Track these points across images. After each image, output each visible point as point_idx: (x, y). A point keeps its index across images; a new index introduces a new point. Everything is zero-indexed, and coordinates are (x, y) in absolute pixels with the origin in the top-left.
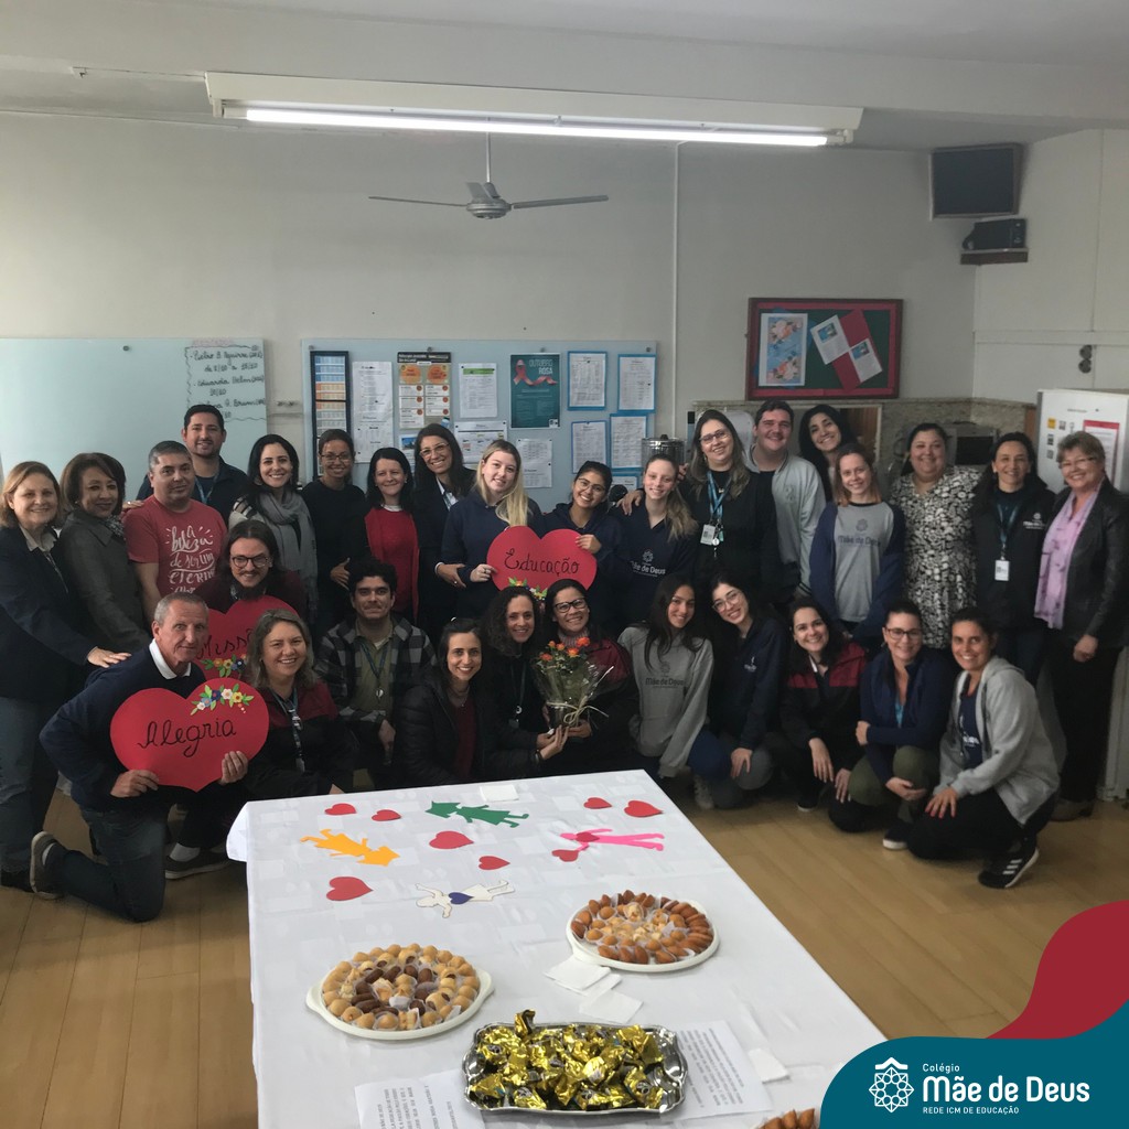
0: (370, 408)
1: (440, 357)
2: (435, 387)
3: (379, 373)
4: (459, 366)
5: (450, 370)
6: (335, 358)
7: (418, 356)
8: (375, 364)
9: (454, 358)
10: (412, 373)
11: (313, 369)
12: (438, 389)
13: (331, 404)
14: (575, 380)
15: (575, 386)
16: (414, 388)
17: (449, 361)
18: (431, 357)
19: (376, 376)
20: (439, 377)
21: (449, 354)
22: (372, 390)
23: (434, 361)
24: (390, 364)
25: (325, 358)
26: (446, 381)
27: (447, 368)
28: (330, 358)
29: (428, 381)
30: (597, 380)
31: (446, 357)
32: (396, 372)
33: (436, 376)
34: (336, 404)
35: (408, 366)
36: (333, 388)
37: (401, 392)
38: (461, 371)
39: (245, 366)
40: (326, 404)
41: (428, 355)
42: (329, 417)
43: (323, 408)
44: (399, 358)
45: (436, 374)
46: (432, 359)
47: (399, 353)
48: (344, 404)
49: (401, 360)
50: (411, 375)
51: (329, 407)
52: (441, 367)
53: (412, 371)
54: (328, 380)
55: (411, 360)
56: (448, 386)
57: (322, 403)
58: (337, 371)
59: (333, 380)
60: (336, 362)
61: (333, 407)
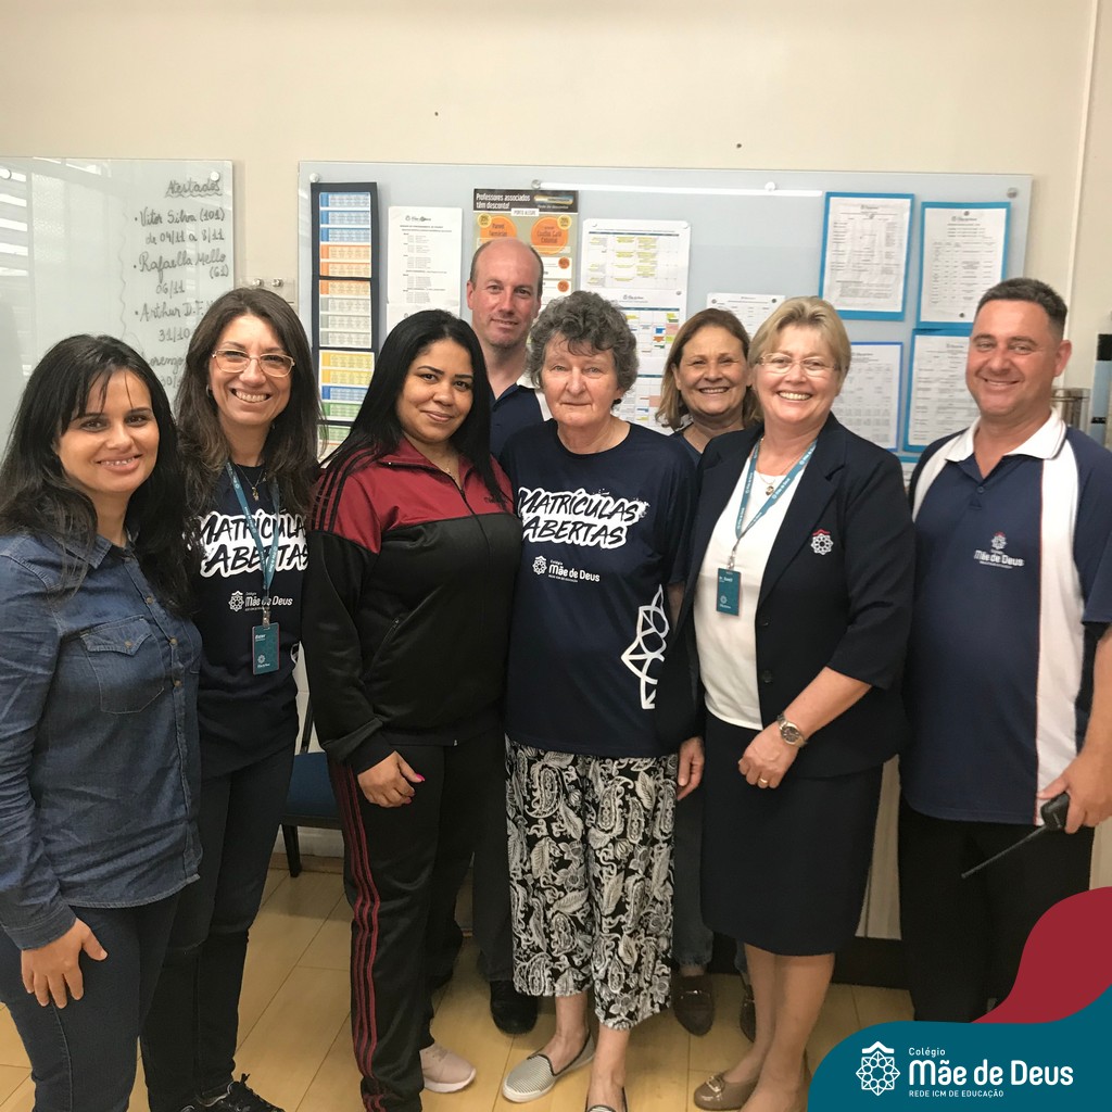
1: (558, 200)
3: (437, 229)
5: (576, 227)
6: (353, 196)
7: (514, 198)
8: (432, 212)
9: (582, 205)
10: (500, 231)
11: (316, 217)
13: (346, 284)
14: (838, 253)
15: (837, 267)
17: (573, 208)
18: (538, 199)
19: (431, 236)
20: (555, 242)
21: (573, 194)
22: (423, 264)
23: (544, 208)
24: (459, 210)
25: (337, 196)
26: (567, 250)
27: (570, 224)
28: (346, 195)
30: (888, 255)
31: (569, 202)
32: (470, 229)
33: (550, 238)
34: (354, 284)
35: (491, 216)
36: (348, 254)
40: (337, 284)
41: (531, 195)
42: (341, 308)
43: (331, 294)
44: (475, 201)
45: (549, 235)
46: (542, 204)
47: (476, 191)
48: (368, 284)
49: (480, 205)
50: (499, 234)
51: (342, 291)
52: (559, 220)
53: (502, 226)
54: (342, 239)
55: (500, 206)
56: (570, 260)
57: (330, 283)
58: (358, 222)
59: (350, 239)
60: (357, 204)
61: (350, 291)
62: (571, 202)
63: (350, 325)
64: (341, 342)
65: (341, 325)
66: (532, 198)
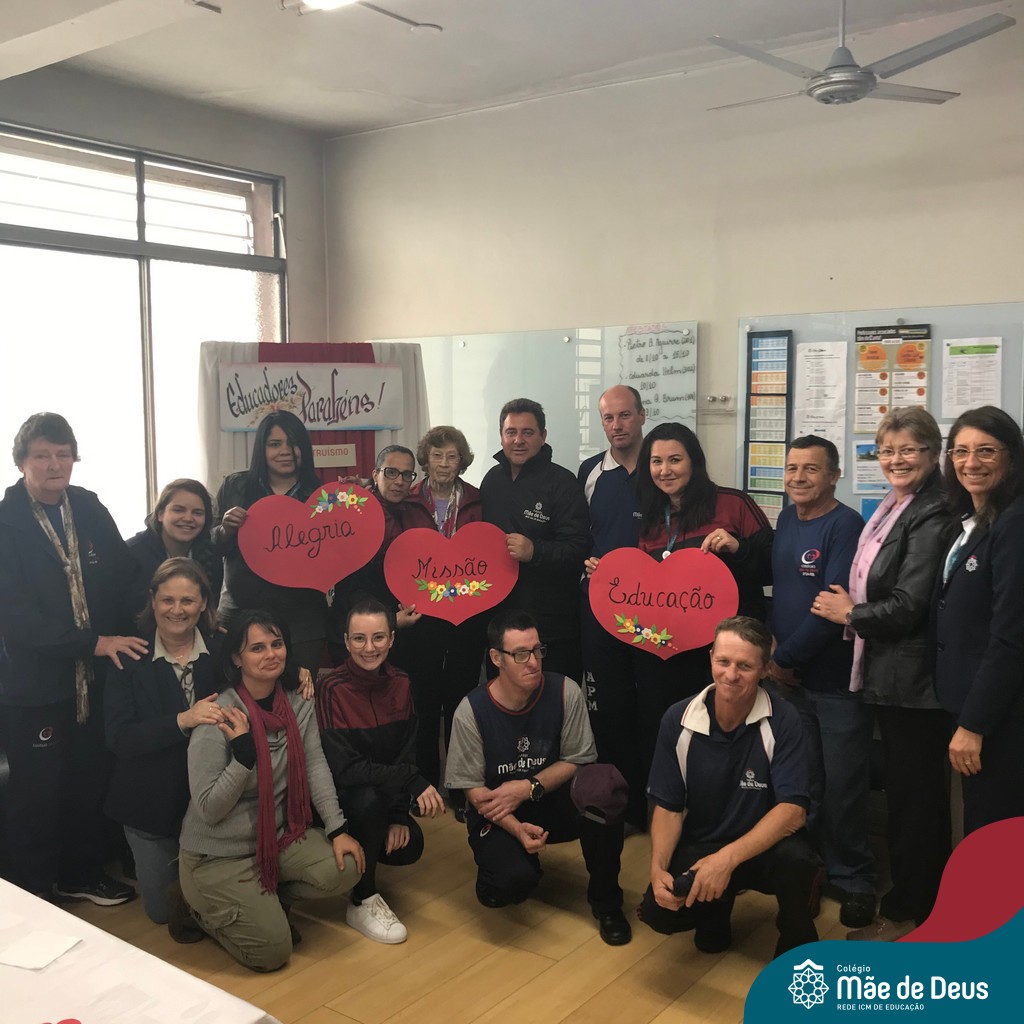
0: (818, 404)
1: (916, 331)
2: (907, 374)
3: (830, 357)
4: (945, 343)
5: (931, 350)
6: (775, 340)
7: (884, 332)
8: (826, 346)
9: (936, 334)
10: (874, 355)
11: (750, 355)
12: (911, 377)
13: (768, 398)
16: (876, 376)
17: (928, 336)
18: (902, 332)
19: (826, 362)
20: (914, 361)
21: (927, 326)
22: (820, 381)
23: (906, 337)
24: (846, 343)
25: (765, 340)
26: (923, 366)
27: (926, 348)
28: (770, 340)
29: (896, 366)
31: (925, 331)
32: (853, 355)
33: (909, 358)
34: (774, 398)
35: (870, 345)
36: (772, 379)
37: (858, 382)
38: (946, 350)
39: (676, 355)
40: (763, 398)
41: (897, 330)
42: (765, 415)
43: (759, 404)
44: (857, 336)
45: (909, 356)
46: (905, 335)
47: (857, 329)
48: (784, 398)
49: (860, 338)
50: (873, 358)
51: (765, 403)
52: (917, 345)
53: (875, 352)
54: (767, 368)
55: (875, 338)
56: (926, 373)
57: (758, 398)
58: (778, 356)
59: (772, 368)
60: (778, 345)
61: (771, 403)
62: (925, 332)
63: (770, 426)
64: (764, 437)
65: (765, 425)
66: (897, 331)
